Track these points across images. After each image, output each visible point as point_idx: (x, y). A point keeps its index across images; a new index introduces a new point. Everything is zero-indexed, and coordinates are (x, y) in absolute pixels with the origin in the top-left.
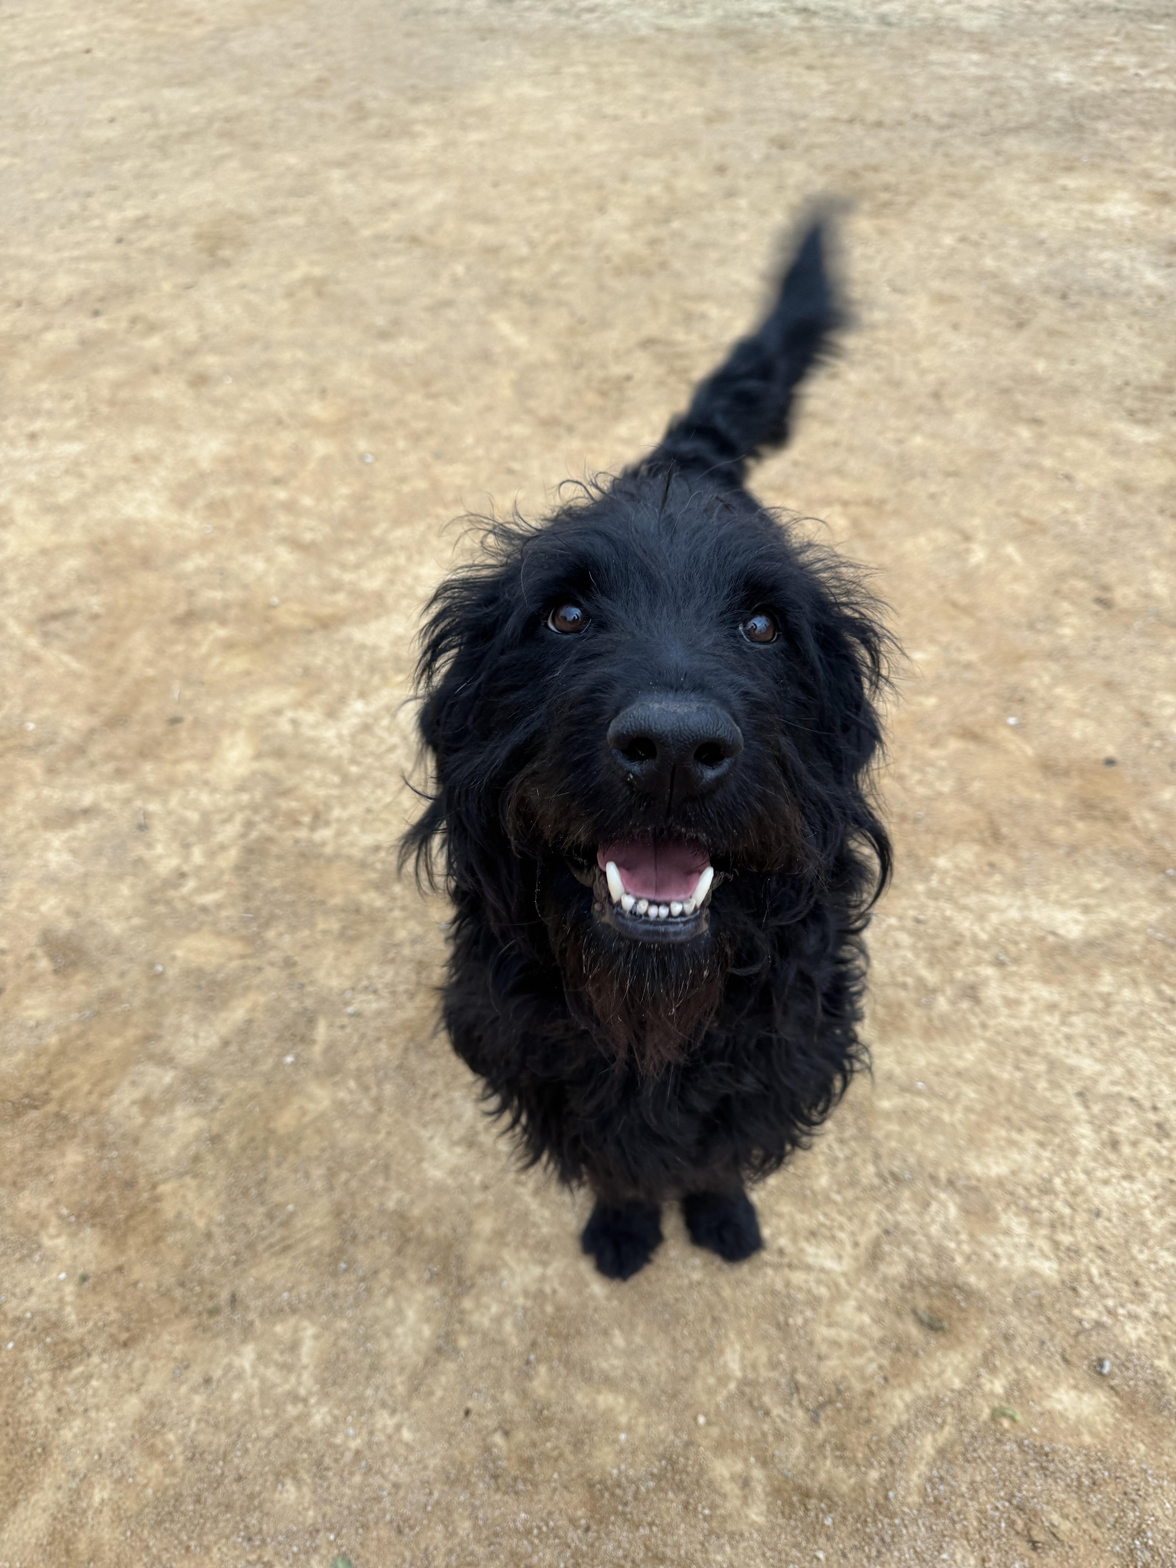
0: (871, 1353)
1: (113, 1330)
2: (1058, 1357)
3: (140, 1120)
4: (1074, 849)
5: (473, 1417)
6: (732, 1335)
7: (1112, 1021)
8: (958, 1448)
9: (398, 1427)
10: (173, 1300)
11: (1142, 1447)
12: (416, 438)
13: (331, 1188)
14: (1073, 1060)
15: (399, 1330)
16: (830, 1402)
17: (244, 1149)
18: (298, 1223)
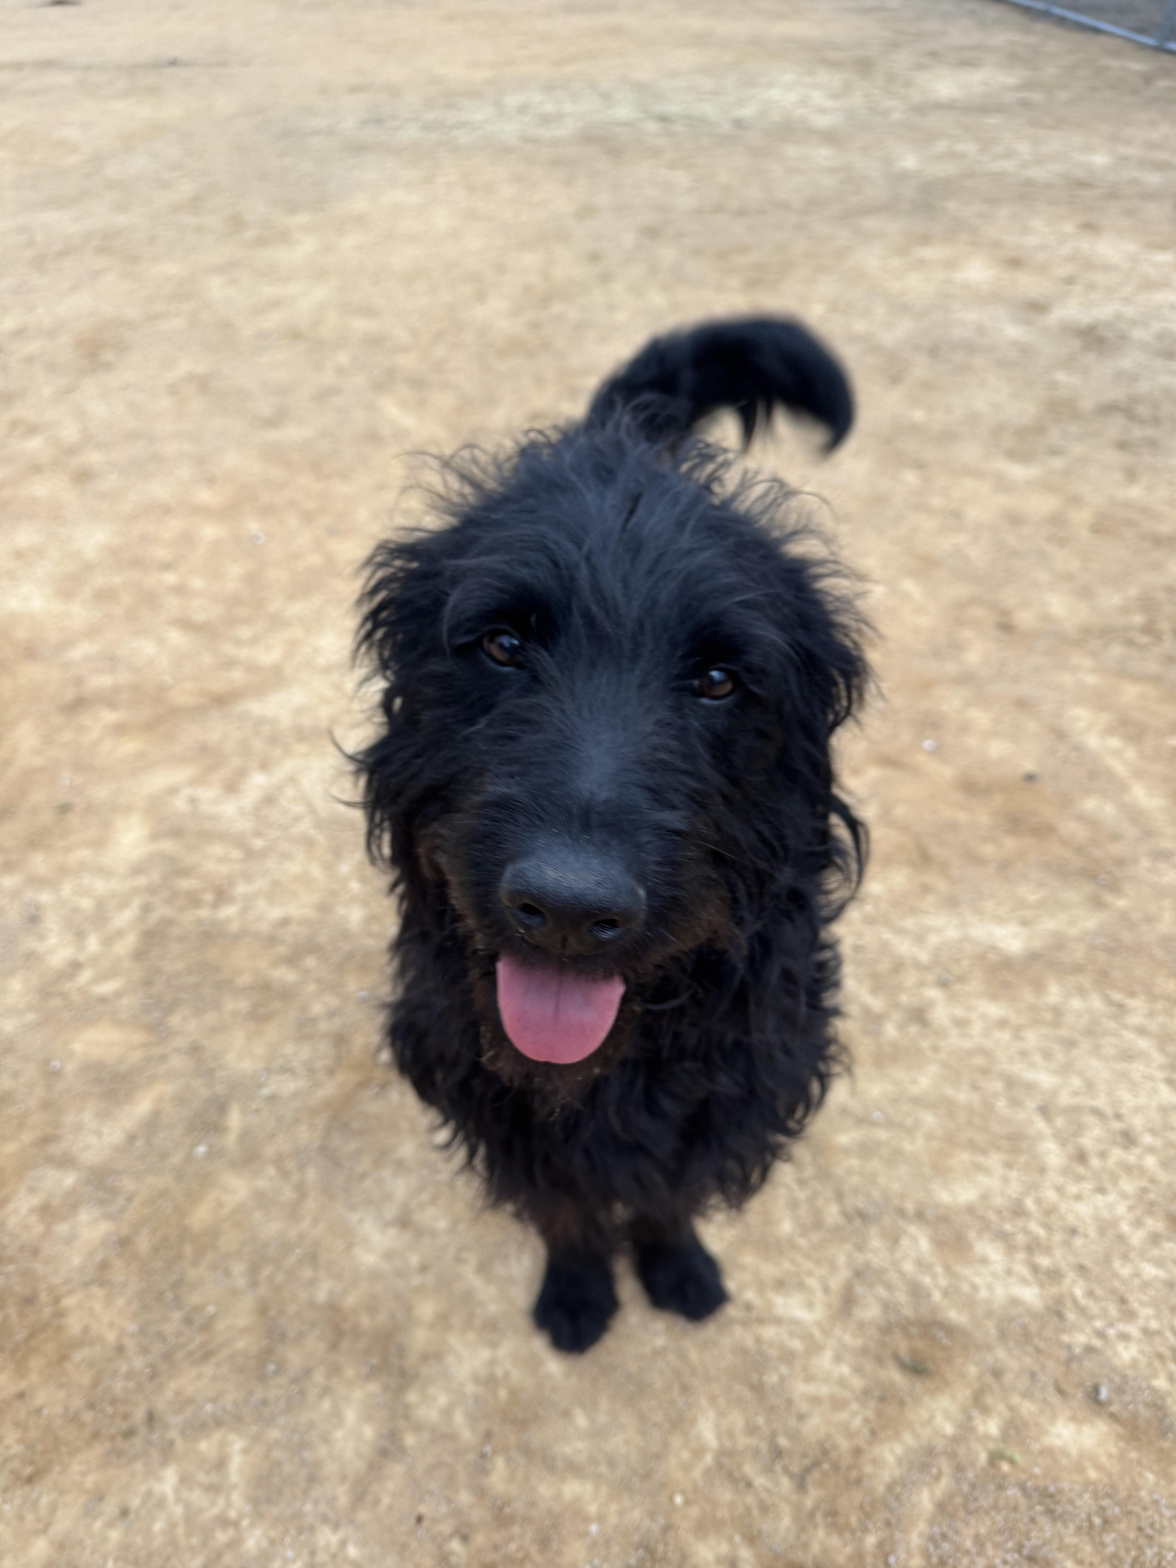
0: (855, 1406)
1: (15, 1464)
2: (1051, 1389)
3: (39, 1229)
4: (1005, 865)
5: (426, 1524)
6: (704, 1402)
7: (1064, 1032)
8: (958, 1500)
9: (343, 1544)
10: (82, 1425)
11: (1151, 1477)
12: (308, 517)
13: (253, 1283)
14: (1029, 1075)
15: (339, 1434)
16: (816, 1464)
17: (156, 1249)
18: (220, 1326)
